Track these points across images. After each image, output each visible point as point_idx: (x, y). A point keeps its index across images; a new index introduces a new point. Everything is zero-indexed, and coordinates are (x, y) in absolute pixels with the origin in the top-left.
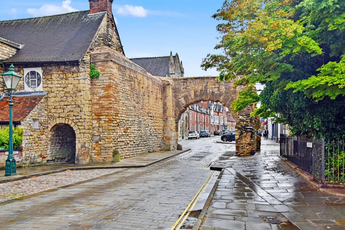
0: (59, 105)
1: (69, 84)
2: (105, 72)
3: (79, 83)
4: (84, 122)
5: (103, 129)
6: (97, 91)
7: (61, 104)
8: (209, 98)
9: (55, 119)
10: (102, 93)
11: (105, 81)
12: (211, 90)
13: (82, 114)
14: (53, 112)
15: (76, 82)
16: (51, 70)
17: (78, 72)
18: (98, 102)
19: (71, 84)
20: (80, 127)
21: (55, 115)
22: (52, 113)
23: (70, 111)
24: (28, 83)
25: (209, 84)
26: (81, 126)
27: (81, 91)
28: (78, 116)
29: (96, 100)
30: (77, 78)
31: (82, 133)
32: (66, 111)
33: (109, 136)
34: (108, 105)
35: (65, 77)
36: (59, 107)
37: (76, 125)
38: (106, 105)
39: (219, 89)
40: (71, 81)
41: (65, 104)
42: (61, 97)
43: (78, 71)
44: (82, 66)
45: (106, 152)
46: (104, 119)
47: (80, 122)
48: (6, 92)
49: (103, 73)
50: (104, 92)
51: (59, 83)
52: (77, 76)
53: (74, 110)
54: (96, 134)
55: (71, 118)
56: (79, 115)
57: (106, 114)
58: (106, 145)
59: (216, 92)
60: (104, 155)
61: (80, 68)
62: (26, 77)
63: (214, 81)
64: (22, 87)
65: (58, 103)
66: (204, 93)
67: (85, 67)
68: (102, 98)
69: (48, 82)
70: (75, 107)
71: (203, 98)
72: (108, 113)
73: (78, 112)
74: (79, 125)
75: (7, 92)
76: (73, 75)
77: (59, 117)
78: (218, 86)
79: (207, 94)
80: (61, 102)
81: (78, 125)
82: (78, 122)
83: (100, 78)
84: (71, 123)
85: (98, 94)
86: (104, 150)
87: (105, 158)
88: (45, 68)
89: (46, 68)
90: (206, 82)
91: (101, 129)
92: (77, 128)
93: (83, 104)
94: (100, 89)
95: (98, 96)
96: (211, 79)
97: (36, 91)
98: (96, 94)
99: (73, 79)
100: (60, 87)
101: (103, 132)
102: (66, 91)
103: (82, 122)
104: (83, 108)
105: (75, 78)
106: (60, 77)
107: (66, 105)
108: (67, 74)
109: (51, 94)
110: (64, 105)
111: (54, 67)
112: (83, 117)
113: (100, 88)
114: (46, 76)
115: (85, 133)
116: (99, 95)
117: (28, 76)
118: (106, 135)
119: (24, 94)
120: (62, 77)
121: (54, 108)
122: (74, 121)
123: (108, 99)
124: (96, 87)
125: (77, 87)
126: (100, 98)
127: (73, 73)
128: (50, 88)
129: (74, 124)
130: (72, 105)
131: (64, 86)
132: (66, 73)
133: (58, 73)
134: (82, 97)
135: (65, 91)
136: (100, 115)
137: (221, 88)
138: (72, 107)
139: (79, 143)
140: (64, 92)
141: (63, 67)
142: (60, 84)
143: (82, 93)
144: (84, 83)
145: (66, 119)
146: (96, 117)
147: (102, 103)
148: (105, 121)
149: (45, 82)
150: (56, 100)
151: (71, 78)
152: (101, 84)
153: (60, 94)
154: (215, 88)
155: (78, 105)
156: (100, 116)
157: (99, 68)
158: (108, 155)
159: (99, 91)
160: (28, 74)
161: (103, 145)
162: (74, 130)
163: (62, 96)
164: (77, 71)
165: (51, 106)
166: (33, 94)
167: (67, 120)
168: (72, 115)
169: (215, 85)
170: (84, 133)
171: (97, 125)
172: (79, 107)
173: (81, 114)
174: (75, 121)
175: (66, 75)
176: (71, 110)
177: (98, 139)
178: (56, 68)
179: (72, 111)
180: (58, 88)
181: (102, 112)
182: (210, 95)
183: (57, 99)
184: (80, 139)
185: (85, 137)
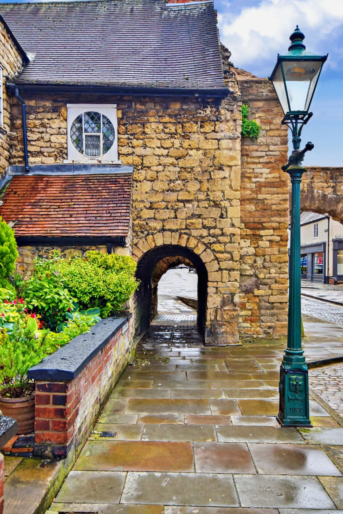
0: (163, 201)
1: (191, 149)
2: (272, 127)
3: (219, 148)
4: (231, 242)
5: (265, 259)
6: (252, 171)
7: (168, 198)
8: (317, 205)
9: (153, 234)
10: (264, 176)
11: (272, 148)
12: (320, 192)
13: (225, 223)
14: (145, 216)
15: (211, 145)
16: (143, 113)
17: (218, 120)
18: (255, 196)
19: (198, 149)
20: (218, 255)
21: (152, 224)
22: (144, 220)
23: (193, 216)
24: (78, 143)
25: (316, 181)
26: (222, 253)
27: (224, 168)
28: (215, 227)
29: (248, 192)
30: (214, 135)
31: (226, 269)
32: (182, 215)
33: (281, 276)
34: (280, 204)
35: (180, 131)
36: (164, 204)
37: (208, 250)
38: (275, 204)
39: (336, 189)
40: (196, 141)
41: (180, 198)
42: (171, 180)
43: (217, 117)
44: (227, 107)
45: (273, 315)
46: (269, 238)
47: (220, 243)
48: (15, 163)
49: (268, 128)
50: (270, 173)
51: (165, 146)
52: (214, 131)
53: (205, 213)
54: (248, 273)
55: (194, 233)
56: (219, 226)
57: (275, 225)
58: (272, 299)
59: (329, 196)
60: (268, 321)
61: (223, 112)
62: (74, 125)
63: (325, 174)
64: (63, 152)
65: (161, 194)
66: (307, 196)
67: (235, 110)
68: (265, 187)
69: (135, 142)
70: (207, 206)
71: (307, 205)
72: (279, 223)
73: (215, 219)
74: (216, 249)
75: (19, 162)
76: (202, 127)
77: (163, 230)
78: (332, 184)
79: (313, 198)
80: (169, 192)
81: (213, 251)
82: (214, 243)
83: (260, 140)
84: (197, 246)
85: (256, 177)
86: (267, 308)
87: (270, 327)
88: (126, 106)
89: (130, 107)
90: (311, 176)
91: (260, 261)
92: (212, 257)
93: (228, 199)
94: (260, 166)
95: (256, 182)
96: (320, 172)
97: (103, 163)
98: (250, 178)
99: (202, 137)
100: (167, 155)
101: (264, 267)
102: (183, 166)
103: (225, 244)
104: (229, 209)
105: (208, 136)
106: (167, 131)
107: (182, 201)
108: (188, 125)
109: (143, 172)
110: (178, 201)
111: (151, 105)
112: (229, 230)
113: (259, 163)
114: (130, 127)
115: (234, 270)
116: (257, 179)
117: (78, 125)
118: (273, 275)
119: (70, 170)
120: (174, 131)
121: (151, 208)
122: (203, 240)
123: (280, 190)
124: (249, 160)
125: (214, 157)
126: (260, 186)
127: (202, 122)
128: (139, 156)
129: (204, 247)
130: (198, 201)
131: (179, 153)
132: (185, 120)
133: (164, 120)
134: (227, 182)
135: (181, 165)
136: (260, 226)
137: (338, 188)
138: (198, 206)
139: (216, 293)
140: (178, 169)
141: (178, 106)
142: (167, 148)
143: (226, 173)
144: (230, 149)
145: (181, 234)
146: (249, 232)
147: (265, 199)
148: (271, 241)
149: (127, 141)
150: (156, 188)
151: (196, 135)
152: (264, 154)
153: (168, 174)
154: (327, 187)
155: (214, 202)
156: (259, 229)
157: (257, 115)
158: (278, 320)
159: (256, 170)
160: (79, 120)
161: (266, 298)
162: (204, 261)
163: (173, 178)
164: (215, 119)
165: (142, 201)
166: (93, 171)
167: (186, 237)
168: (200, 226)
169: (326, 182)
170: (230, 270)
171: (252, 251)
172: (216, 205)
173: (223, 223)
174: (206, 241)
175: (183, 127)
176: (197, 213)
177: (251, 283)
178: (158, 107)
179: (199, 216)
180: (162, 158)
181: (264, 220)
182: (319, 200)
183: (159, 186)
184: (220, 283)
185: (231, 279)
